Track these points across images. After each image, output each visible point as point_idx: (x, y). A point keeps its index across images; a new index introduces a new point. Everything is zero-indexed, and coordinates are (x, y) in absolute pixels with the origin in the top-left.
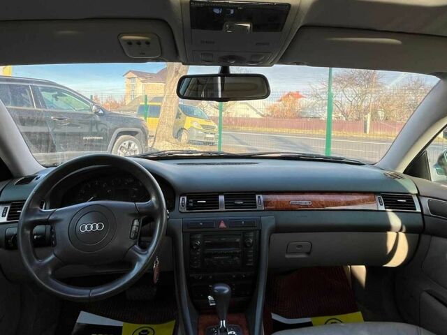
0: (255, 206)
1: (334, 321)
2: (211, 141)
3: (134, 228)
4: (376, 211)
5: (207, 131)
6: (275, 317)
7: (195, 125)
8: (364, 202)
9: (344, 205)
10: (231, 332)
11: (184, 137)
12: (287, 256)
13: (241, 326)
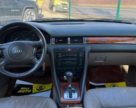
0: (83, 42)
1: (114, 85)
2: (66, 11)
3: (34, 51)
4: (134, 44)
5: (64, 6)
6: (91, 83)
7: (59, 4)
8: (129, 40)
9: (121, 42)
10: (73, 89)
11: (54, 9)
12: (96, 61)
13: (77, 87)
